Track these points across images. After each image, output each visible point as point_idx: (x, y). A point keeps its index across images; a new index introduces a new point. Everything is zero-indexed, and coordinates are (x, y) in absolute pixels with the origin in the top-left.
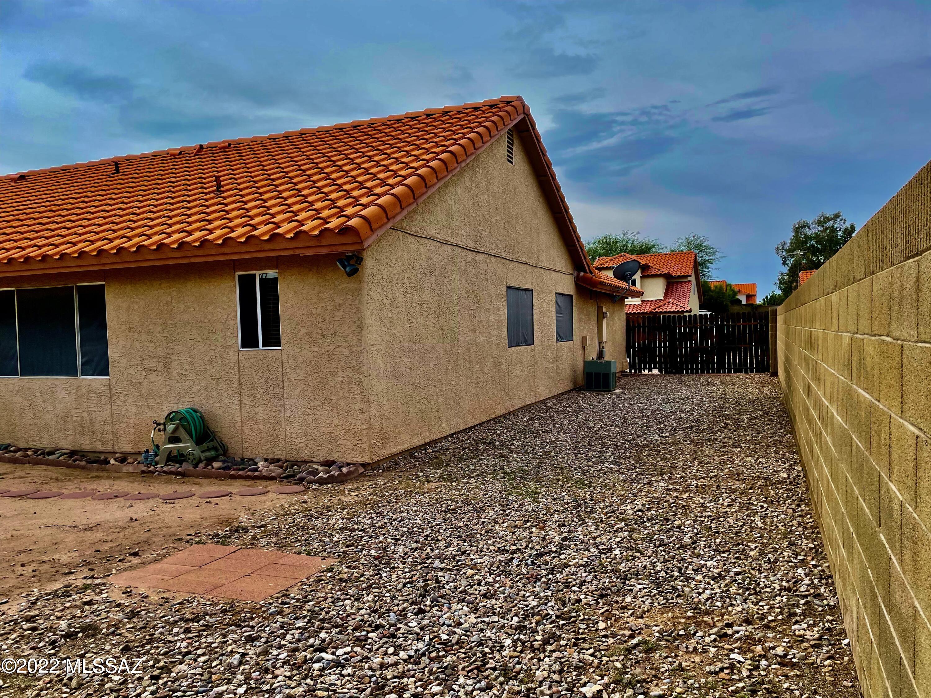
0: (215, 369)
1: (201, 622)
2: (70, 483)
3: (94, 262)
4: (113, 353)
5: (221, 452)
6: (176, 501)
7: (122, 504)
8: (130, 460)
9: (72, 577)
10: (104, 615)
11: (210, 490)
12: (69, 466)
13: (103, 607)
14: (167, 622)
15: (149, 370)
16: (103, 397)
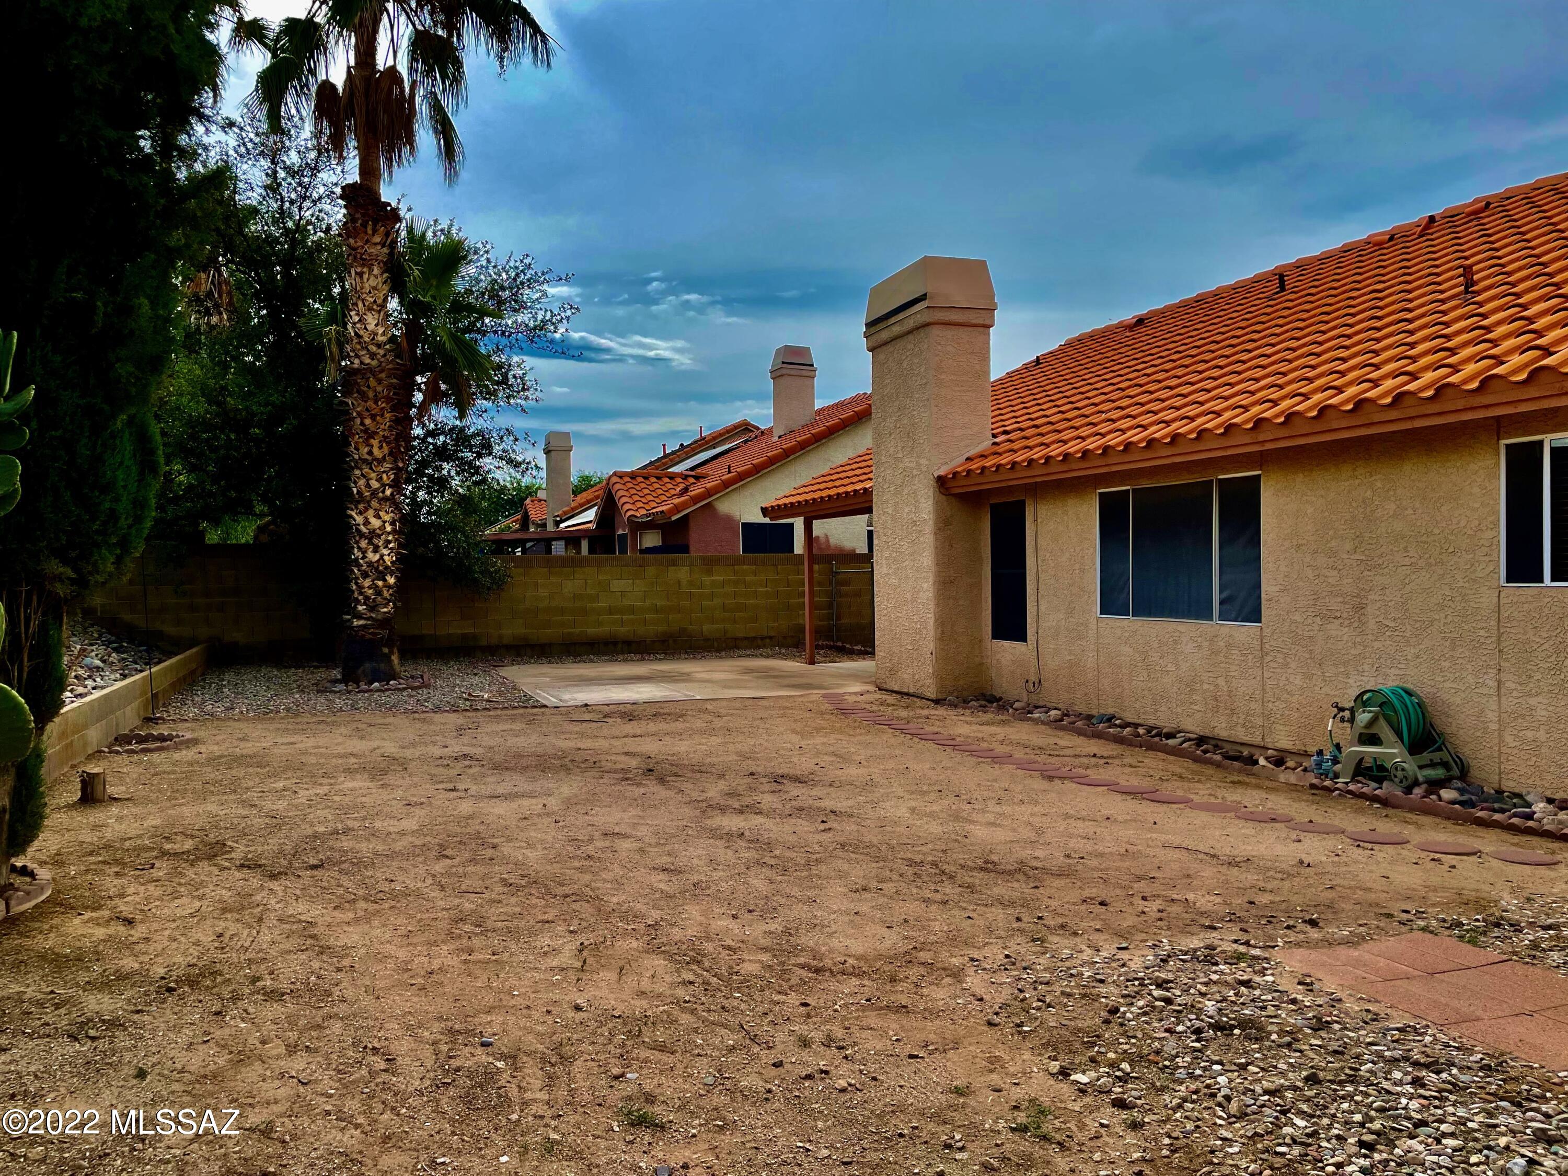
0: (1450, 618)
1: (1444, 1075)
2: (1200, 786)
3: (1247, 439)
4: (1268, 587)
5: (1456, 772)
6: (1376, 847)
7: (1284, 835)
8: (1291, 764)
9: (1215, 934)
10: (1271, 1010)
11: (1437, 838)
12: (1196, 760)
13: (1270, 997)
14: (1379, 1055)
15: (1329, 616)
16: (1250, 657)
